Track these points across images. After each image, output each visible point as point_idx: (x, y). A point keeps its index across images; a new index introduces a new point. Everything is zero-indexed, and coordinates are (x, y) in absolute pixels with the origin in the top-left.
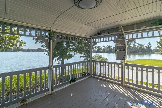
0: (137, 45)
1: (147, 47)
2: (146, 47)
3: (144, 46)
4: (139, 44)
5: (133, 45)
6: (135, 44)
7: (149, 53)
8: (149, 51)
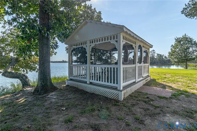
0: (156, 55)
1: (167, 58)
2: (165, 57)
3: (163, 57)
4: (158, 55)
5: (151, 56)
6: (154, 54)
7: (169, 64)
8: (169, 62)
